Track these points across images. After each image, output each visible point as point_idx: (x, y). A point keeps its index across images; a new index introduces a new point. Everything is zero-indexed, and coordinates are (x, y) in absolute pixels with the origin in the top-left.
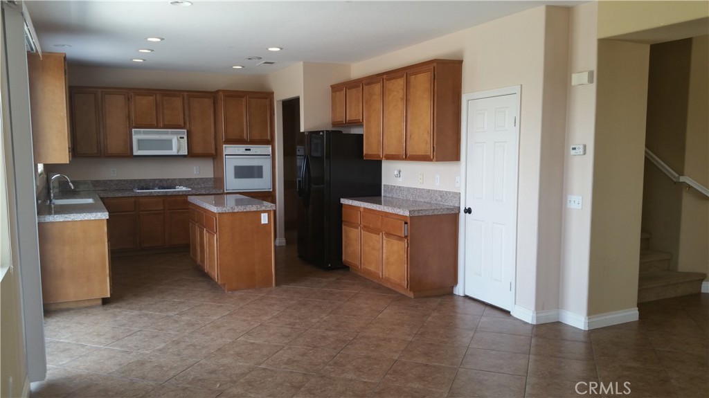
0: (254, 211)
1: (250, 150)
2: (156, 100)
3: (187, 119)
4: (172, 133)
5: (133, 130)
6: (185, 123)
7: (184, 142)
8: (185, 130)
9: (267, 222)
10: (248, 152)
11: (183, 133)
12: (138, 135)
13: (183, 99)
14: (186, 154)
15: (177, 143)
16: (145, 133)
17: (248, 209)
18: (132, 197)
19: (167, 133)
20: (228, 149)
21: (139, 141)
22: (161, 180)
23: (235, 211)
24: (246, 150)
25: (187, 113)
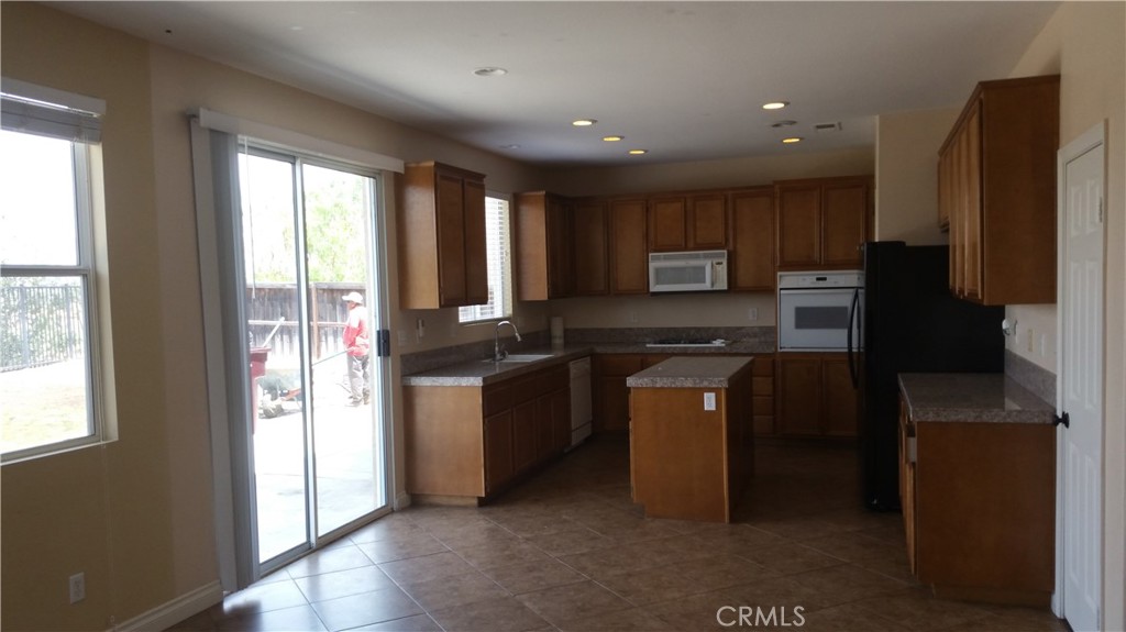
0: (690, 388)
1: (825, 279)
2: (685, 206)
3: (731, 233)
4: (706, 257)
5: (650, 255)
6: (727, 240)
7: (723, 270)
8: (725, 251)
9: (713, 408)
10: (821, 284)
11: (722, 256)
12: (657, 263)
13: (726, 201)
14: (726, 288)
15: (712, 271)
16: (665, 258)
17: (678, 384)
18: (637, 354)
19: (697, 257)
20: (787, 279)
21: (657, 270)
22: (698, 330)
23: (658, 386)
24: (818, 279)
25: (730, 222)
